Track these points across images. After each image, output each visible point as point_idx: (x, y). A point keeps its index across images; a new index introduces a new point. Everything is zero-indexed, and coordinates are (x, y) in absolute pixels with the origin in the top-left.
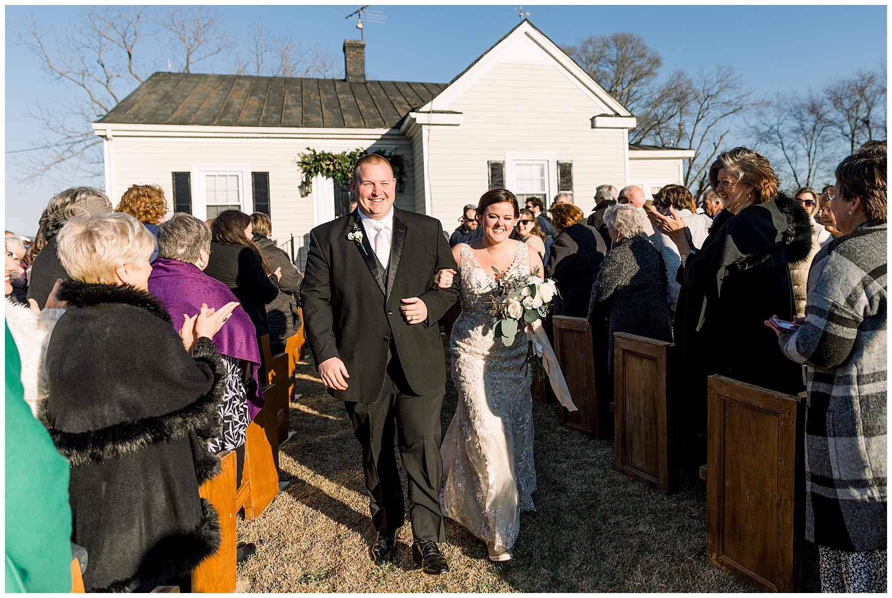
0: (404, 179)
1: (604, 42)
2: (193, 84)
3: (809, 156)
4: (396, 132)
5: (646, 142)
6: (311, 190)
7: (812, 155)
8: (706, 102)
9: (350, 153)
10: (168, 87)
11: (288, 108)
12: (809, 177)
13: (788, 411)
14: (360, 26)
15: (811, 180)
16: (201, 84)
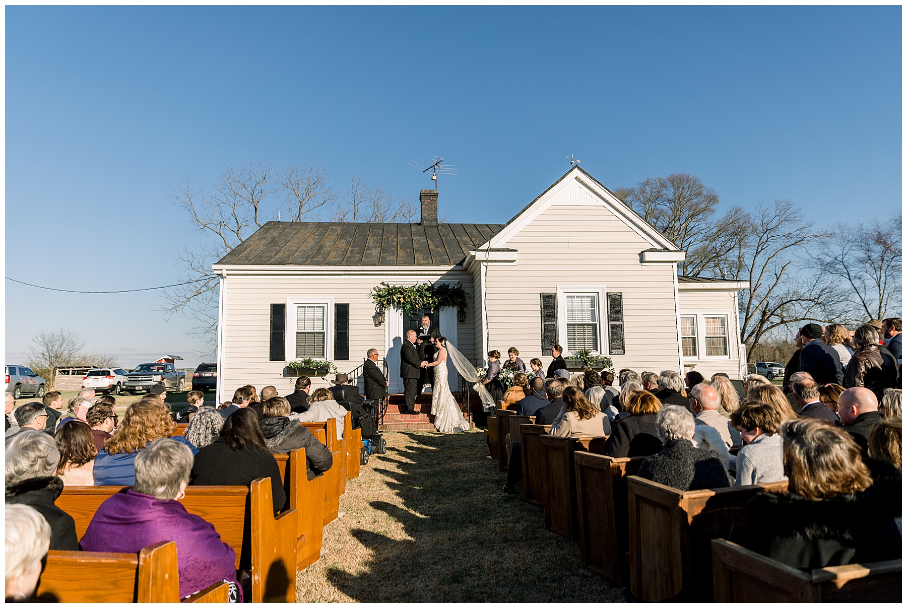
0: (465, 310)
1: (661, 183)
2: (296, 231)
3: (879, 286)
4: (459, 268)
5: (704, 274)
6: (384, 319)
7: (882, 285)
8: (765, 235)
9: (419, 287)
10: (276, 234)
11: (369, 249)
12: (880, 307)
13: (800, 592)
14: (435, 178)
15: (883, 310)
16: (302, 231)
